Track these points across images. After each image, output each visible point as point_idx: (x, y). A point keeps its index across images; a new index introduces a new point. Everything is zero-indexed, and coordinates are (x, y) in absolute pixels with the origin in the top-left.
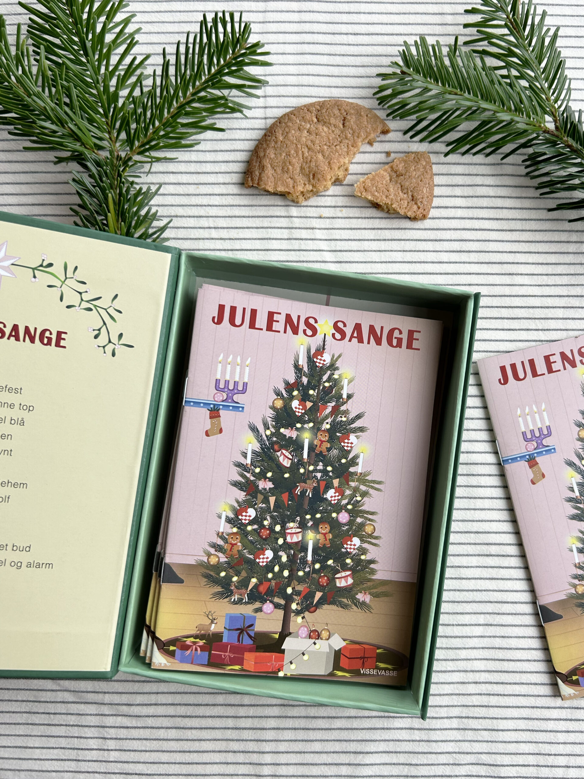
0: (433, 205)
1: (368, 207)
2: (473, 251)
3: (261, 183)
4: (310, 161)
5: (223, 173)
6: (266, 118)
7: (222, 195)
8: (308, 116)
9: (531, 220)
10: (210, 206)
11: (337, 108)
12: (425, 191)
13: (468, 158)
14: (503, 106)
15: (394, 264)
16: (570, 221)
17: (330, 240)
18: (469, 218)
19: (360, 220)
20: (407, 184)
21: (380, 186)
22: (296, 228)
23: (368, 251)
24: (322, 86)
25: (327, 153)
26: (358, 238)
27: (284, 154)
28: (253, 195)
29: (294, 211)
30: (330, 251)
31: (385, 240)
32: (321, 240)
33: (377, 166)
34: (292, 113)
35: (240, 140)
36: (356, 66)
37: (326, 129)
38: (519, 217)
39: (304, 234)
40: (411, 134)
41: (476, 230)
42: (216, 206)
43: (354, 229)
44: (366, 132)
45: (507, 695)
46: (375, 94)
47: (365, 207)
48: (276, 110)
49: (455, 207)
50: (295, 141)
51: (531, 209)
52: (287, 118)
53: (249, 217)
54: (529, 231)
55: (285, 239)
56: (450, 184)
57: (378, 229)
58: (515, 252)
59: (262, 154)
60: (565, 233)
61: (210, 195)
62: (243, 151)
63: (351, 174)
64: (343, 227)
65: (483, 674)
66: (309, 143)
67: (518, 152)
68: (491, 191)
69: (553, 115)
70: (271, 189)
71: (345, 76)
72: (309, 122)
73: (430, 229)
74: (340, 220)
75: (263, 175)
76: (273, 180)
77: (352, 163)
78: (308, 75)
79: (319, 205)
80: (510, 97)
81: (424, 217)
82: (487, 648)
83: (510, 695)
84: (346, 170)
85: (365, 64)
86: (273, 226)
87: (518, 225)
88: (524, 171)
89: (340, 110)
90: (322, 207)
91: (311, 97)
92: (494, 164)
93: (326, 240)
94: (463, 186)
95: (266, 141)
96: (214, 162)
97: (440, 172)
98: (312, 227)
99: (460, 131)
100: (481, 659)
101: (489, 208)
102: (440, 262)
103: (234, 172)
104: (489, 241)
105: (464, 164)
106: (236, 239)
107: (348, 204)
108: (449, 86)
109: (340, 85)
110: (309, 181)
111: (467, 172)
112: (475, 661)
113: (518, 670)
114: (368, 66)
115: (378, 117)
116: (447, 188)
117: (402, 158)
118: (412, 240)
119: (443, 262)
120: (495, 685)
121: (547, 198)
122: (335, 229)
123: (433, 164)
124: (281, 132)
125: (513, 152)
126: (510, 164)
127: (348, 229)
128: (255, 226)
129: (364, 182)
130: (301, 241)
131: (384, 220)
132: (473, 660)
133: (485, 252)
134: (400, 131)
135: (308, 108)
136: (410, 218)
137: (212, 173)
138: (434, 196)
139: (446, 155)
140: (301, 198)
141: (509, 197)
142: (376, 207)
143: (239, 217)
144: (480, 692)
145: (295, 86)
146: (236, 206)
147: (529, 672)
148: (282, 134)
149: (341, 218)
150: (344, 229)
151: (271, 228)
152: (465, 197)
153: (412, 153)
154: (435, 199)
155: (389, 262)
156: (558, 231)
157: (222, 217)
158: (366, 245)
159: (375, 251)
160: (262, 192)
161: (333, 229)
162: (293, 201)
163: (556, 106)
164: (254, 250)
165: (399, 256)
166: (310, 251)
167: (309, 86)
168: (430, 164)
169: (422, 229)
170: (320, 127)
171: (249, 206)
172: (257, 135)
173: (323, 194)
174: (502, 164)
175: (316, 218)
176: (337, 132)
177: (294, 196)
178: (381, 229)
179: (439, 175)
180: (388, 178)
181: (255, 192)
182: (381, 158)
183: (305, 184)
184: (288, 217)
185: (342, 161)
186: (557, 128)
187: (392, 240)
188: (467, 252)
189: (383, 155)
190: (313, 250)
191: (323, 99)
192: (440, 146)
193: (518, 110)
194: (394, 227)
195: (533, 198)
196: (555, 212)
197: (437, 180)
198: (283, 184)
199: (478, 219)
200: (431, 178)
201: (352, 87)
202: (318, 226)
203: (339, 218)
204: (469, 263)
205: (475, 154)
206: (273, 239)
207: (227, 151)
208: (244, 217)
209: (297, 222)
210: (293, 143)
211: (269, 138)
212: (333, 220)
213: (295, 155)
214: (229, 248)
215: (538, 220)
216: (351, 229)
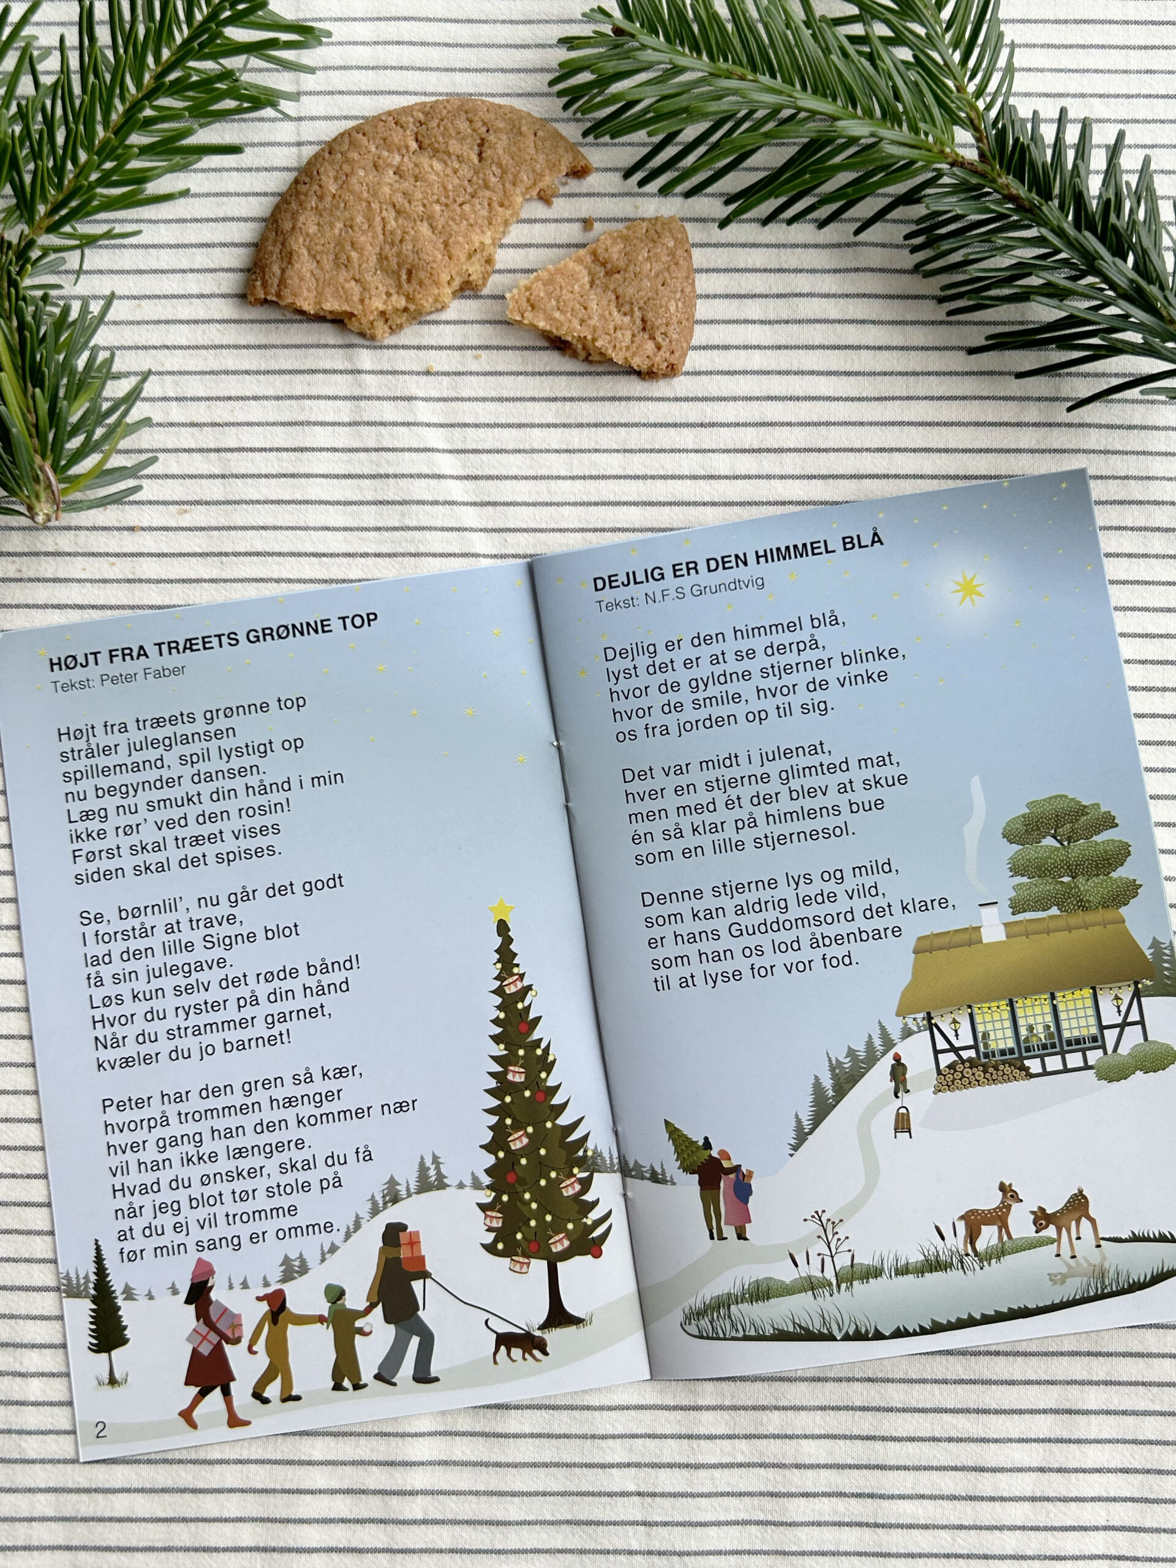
0: (695, 342)
1: (540, 348)
2: (789, 450)
3: (286, 292)
4: (401, 241)
5: (198, 271)
6: (299, 144)
7: (196, 322)
8: (396, 137)
9: (929, 374)
10: (168, 347)
11: (463, 116)
12: (672, 309)
13: (776, 232)
14: (854, 107)
15: (603, 483)
16: (1020, 375)
17: (452, 425)
18: (780, 373)
19: (521, 378)
20: (631, 291)
21: (567, 296)
22: (369, 398)
23: (541, 451)
24: (431, 69)
25: (440, 222)
26: (517, 421)
27: (339, 225)
28: (269, 322)
29: (366, 358)
30: (451, 451)
31: (580, 425)
32: (428, 425)
33: (562, 251)
34: (357, 129)
35: (238, 195)
36: (511, 22)
37: (438, 166)
38: (899, 369)
39: (389, 411)
40: (639, 175)
41: (798, 399)
42: (181, 347)
43: (508, 399)
44: (534, 171)
45: (883, 1526)
46: (552, 83)
47: (533, 348)
48: (322, 123)
49: (746, 347)
50: (365, 195)
51: (927, 349)
52: (347, 140)
53: (258, 372)
54: (926, 398)
55: (344, 424)
56: (734, 291)
57: (565, 399)
58: (891, 450)
59: (287, 226)
60: (1010, 403)
61: (167, 322)
62: (245, 220)
63: (500, 272)
64: (481, 394)
65: (824, 1473)
66: (399, 199)
67: (894, 214)
68: (832, 309)
69: (972, 125)
70: (308, 307)
71: (486, 46)
72: (399, 150)
73: (686, 399)
74: (474, 378)
75: (289, 272)
76: (312, 284)
77: (501, 246)
78: (398, 43)
79: (424, 343)
80: (872, 89)
81: (672, 371)
82: (833, 1408)
83: (891, 1526)
84: (489, 261)
85: (534, 17)
86: (315, 393)
87: (898, 386)
88: (910, 260)
89: (471, 122)
90: (432, 348)
91: (406, 93)
92: (838, 246)
93: (442, 426)
94: (766, 296)
95: (298, 193)
96: (178, 246)
97: (712, 266)
98: (408, 394)
99: (757, 169)
100: (819, 1437)
101: (829, 347)
102: (712, 477)
103: (223, 270)
104: (828, 424)
105: (767, 246)
106: (227, 424)
107: (494, 342)
108: (726, 60)
109: (473, 66)
110: (399, 286)
111: (774, 265)
112: (804, 1442)
113: (908, 1463)
114: (539, 22)
115: (562, 137)
116: (726, 301)
117: (619, 231)
118: (644, 425)
119: (719, 477)
120: (853, 1501)
121: (966, 323)
122: (462, 399)
123: (693, 245)
124: (332, 174)
125: (879, 216)
126: (877, 245)
127: (493, 399)
128: (271, 392)
129: (528, 289)
130: (381, 428)
131: (578, 378)
132: (798, 1437)
133: (819, 450)
134: (616, 170)
135: (396, 117)
136: (639, 373)
137: (173, 271)
138: (698, 322)
139: (724, 224)
140: (381, 328)
141: (874, 322)
142: (559, 349)
143: (234, 373)
144: (817, 1518)
145: (367, 68)
146: (228, 347)
147: (938, 1469)
148: (336, 179)
149: (478, 374)
150: (484, 399)
151: (309, 397)
152: (770, 322)
153: (643, 220)
154: (697, 328)
155: (591, 477)
156: (994, 398)
157: (195, 373)
158: (537, 438)
159: (557, 451)
160: (289, 316)
161: (457, 399)
162: (362, 335)
163: (981, 104)
164: (271, 450)
165: (613, 464)
166: (402, 450)
167: (401, 68)
168: (685, 246)
169: (669, 399)
170: (424, 160)
171: (259, 347)
172: (278, 182)
173: (433, 317)
174: (856, 244)
175: (418, 373)
176: (466, 172)
177: (364, 321)
178: (571, 399)
179: (707, 271)
180: (586, 279)
181: (274, 314)
182: (572, 232)
183: (389, 295)
184: (352, 372)
185: (476, 239)
186: (982, 155)
187: (596, 425)
188: (775, 451)
189: (577, 227)
190: (410, 450)
191: (434, 99)
192: (710, 205)
193: (890, 116)
194: (601, 394)
195: (933, 323)
196: (985, 356)
197: (704, 283)
198: (336, 295)
199: (803, 373)
200: (689, 279)
201: (503, 71)
202: (421, 394)
203: (471, 373)
204: (782, 477)
205: (790, 222)
206: (315, 424)
207: (208, 220)
208: (247, 372)
209: (372, 385)
210: (360, 199)
211: (303, 188)
212: (457, 378)
213: (365, 227)
214: (212, 446)
215: (945, 374)
216: (500, 400)
